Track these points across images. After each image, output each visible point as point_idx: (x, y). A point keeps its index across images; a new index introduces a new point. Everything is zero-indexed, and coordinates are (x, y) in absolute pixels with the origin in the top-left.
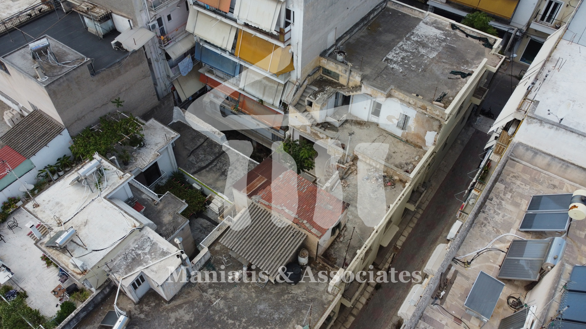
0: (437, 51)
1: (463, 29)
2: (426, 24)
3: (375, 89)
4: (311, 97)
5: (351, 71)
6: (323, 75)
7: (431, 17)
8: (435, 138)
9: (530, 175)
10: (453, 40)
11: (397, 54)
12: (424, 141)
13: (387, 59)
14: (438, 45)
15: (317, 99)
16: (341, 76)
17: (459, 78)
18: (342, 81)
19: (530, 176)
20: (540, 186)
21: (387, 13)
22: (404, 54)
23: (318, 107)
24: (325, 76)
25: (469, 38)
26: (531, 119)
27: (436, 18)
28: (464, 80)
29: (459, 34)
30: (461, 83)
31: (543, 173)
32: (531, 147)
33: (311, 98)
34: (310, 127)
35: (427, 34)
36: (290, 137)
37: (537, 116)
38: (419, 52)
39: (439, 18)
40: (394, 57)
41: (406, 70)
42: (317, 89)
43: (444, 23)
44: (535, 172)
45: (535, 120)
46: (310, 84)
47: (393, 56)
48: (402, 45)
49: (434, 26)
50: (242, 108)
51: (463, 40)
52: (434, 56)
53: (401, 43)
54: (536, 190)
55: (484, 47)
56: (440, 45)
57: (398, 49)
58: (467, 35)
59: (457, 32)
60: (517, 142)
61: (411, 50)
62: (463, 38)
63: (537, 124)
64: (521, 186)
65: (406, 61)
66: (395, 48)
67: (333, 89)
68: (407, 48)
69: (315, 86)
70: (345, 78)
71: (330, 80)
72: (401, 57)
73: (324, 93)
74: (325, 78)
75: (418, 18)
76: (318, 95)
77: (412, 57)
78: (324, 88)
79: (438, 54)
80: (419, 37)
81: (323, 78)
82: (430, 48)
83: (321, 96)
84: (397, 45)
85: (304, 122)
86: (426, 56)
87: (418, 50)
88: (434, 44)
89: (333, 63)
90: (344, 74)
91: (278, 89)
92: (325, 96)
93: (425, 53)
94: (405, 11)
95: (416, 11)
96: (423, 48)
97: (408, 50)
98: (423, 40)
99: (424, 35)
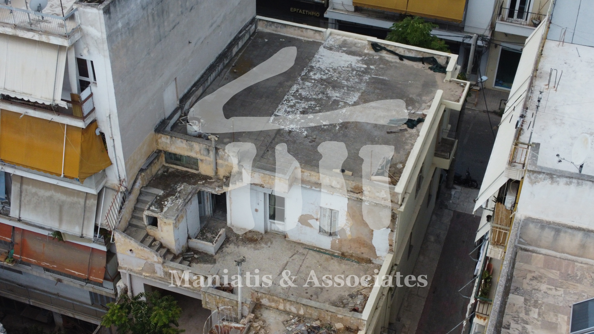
0: (358, 90)
1: (392, 49)
2: (330, 49)
3: (267, 172)
4: (153, 208)
5: (217, 149)
6: (167, 165)
7: (335, 36)
8: (390, 240)
9: (559, 270)
10: (381, 68)
11: (292, 107)
12: (372, 249)
14: (357, 80)
15: (165, 209)
16: (202, 160)
17: (406, 130)
18: (205, 169)
19: (558, 272)
20: (578, 285)
21: (260, 40)
22: (303, 105)
23: (170, 224)
24: (172, 166)
25: (406, 62)
26: (535, 175)
27: (344, 38)
28: (414, 131)
29: (387, 58)
30: (410, 137)
31: (577, 262)
32: (547, 222)
33: (153, 211)
34: (160, 266)
35: (335, 66)
36: (126, 291)
37: (542, 168)
38: (329, 98)
39: (350, 37)
40: (288, 112)
41: (313, 131)
42: (161, 193)
43: (359, 43)
44: (564, 263)
45: (541, 176)
46: (147, 186)
47: (285, 111)
48: (297, 91)
49: (344, 51)
50: (21, 255)
51: (396, 67)
52: (355, 99)
53: (295, 87)
54: (575, 294)
55: (432, 72)
56: (361, 80)
57: (292, 98)
58: (402, 58)
59: (384, 54)
60: (523, 218)
61: (314, 97)
62: (396, 62)
63: (546, 182)
64: (549, 292)
66: (286, 97)
67: (190, 187)
68: (307, 94)
69: (156, 188)
70: (210, 164)
71: (182, 172)
72: (301, 110)
73: (176, 197)
74: (173, 170)
75: (315, 42)
76: (166, 203)
77: (318, 107)
78: (174, 189)
79: (361, 95)
80: (322, 73)
81: (168, 170)
82: (345, 88)
83: (172, 204)
84: (288, 91)
85: (148, 258)
86: (342, 102)
87: (327, 94)
88: (351, 80)
89: (183, 140)
90: (206, 156)
91: (87, 205)
92: (179, 202)
93: (339, 97)
94: (291, 34)
95: (308, 31)
96: (335, 90)
97: (310, 97)
98: (330, 76)
99: (330, 68)
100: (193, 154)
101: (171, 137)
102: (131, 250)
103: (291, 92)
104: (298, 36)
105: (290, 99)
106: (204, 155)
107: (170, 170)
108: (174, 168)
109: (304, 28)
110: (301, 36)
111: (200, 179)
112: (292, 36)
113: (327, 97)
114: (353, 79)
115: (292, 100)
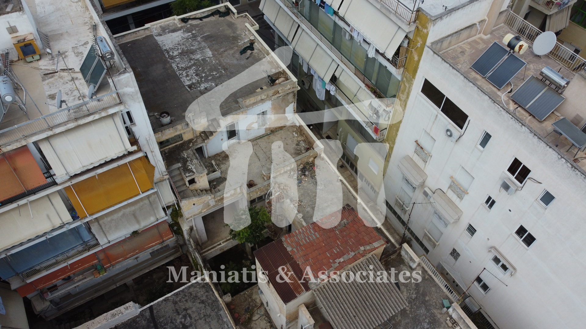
0: (205, 47)
1: (194, 17)
2: (160, 35)
3: (234, 113)
4: (187, 175)
6: (162, 150)
10: (198, 30)
11: (187, 76)
13: (190, 86)
14: (197, 43)
15: (194, 170)
16: (184, 133)
17: (252, 53)
18: (186, 137)
22: (191, 72)
23: (204, 176)
24: (165, 148)
25: (204, 20)
26: (436, 21)
27: (158, 25)
28: (256, 51)
29: (194, 23)
30: (258, 54)
33: (189, 176)
34: (213, 200)
35: (177, 43)
36: (191, 229)
38: (198, 60)
39: (161, 23)
40: (190, 80)
41: (215, 81)
42: (180, 165)
46: (168, 167)
47: (188, 80)
48: (178, 67)
49: (169, 32)
51: (203, 25)
52: (210, 53)
53: (174, 65)
54: (464, 63)
55: (223, 18)
56: (198, 41)
57: (181, 72)
58: (201, 19)
61: (190, 64)
62: (201, 23)
63: (439, 22)
65: (204, 75)
66: (177, 73)
67: (189, 151)
68: (185, 65)
69: (174, 164)
70: (190, 132)
71: (173, 148)
72: (194, 75)
73: (190, 161)
74: (168, 150)
75: (147, 36)
76: (189, 167)
77: (199, 68)
78: (183, 159)
79: (210, 49)
80: (176, 50)
81: (165, 152)
82: (198, 50)
83: (193, 166)
84: (174, 70)
85: (205, 201)
86: (207, 58)
87: (194, 59)
88: (194, 45)
89: (170, 129)
90: (187, 128)
91: (151, 201)
92: (195, 162)
93: (202, 57)
94: (130, 39)
95: (140, 31)
96: (194, 54)
97: (189, 66)
98: (181, 49)
99: (175, 45)
100: (178, 133)
101: (162, 131)
102: (194, 204)
103: (176, 69)
104: (134, 38)
105: (181, 73)
106: (185, 129)
107: (166, 151)
108: (167, 149)
109: (137, 31)
110: (136, 37)
111: (188, 144)
112: (131, 40)
113: (196, 60)
114: (195, 44)
115: (182, 73)
